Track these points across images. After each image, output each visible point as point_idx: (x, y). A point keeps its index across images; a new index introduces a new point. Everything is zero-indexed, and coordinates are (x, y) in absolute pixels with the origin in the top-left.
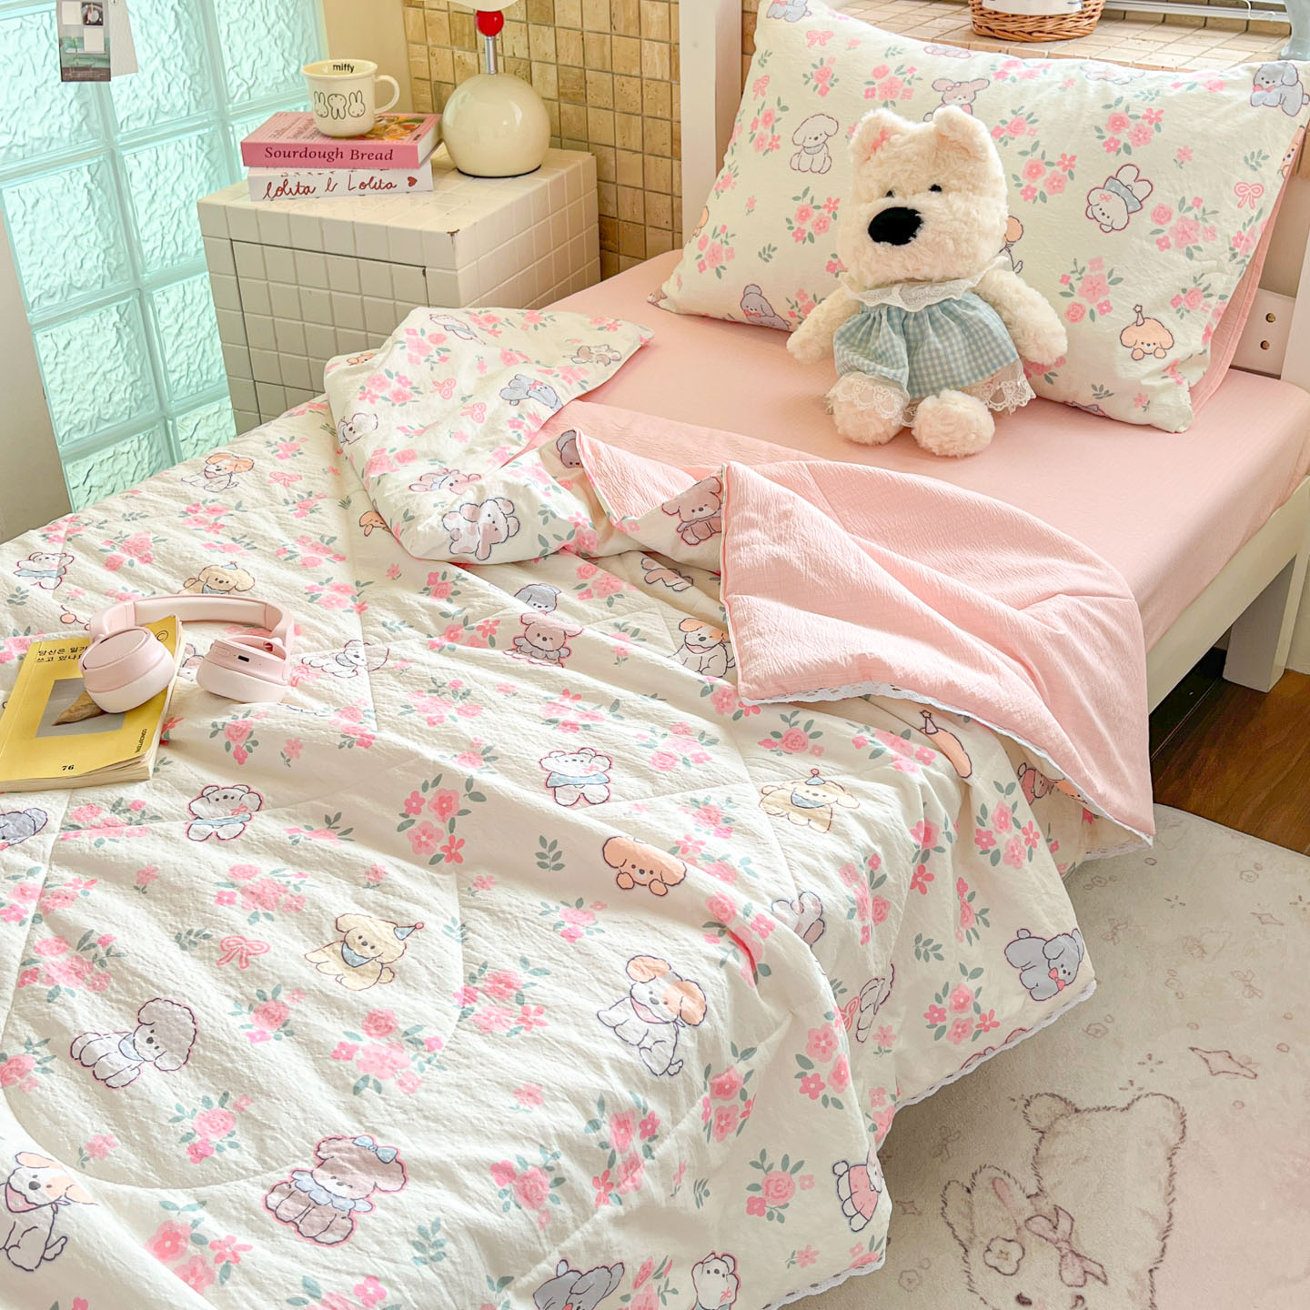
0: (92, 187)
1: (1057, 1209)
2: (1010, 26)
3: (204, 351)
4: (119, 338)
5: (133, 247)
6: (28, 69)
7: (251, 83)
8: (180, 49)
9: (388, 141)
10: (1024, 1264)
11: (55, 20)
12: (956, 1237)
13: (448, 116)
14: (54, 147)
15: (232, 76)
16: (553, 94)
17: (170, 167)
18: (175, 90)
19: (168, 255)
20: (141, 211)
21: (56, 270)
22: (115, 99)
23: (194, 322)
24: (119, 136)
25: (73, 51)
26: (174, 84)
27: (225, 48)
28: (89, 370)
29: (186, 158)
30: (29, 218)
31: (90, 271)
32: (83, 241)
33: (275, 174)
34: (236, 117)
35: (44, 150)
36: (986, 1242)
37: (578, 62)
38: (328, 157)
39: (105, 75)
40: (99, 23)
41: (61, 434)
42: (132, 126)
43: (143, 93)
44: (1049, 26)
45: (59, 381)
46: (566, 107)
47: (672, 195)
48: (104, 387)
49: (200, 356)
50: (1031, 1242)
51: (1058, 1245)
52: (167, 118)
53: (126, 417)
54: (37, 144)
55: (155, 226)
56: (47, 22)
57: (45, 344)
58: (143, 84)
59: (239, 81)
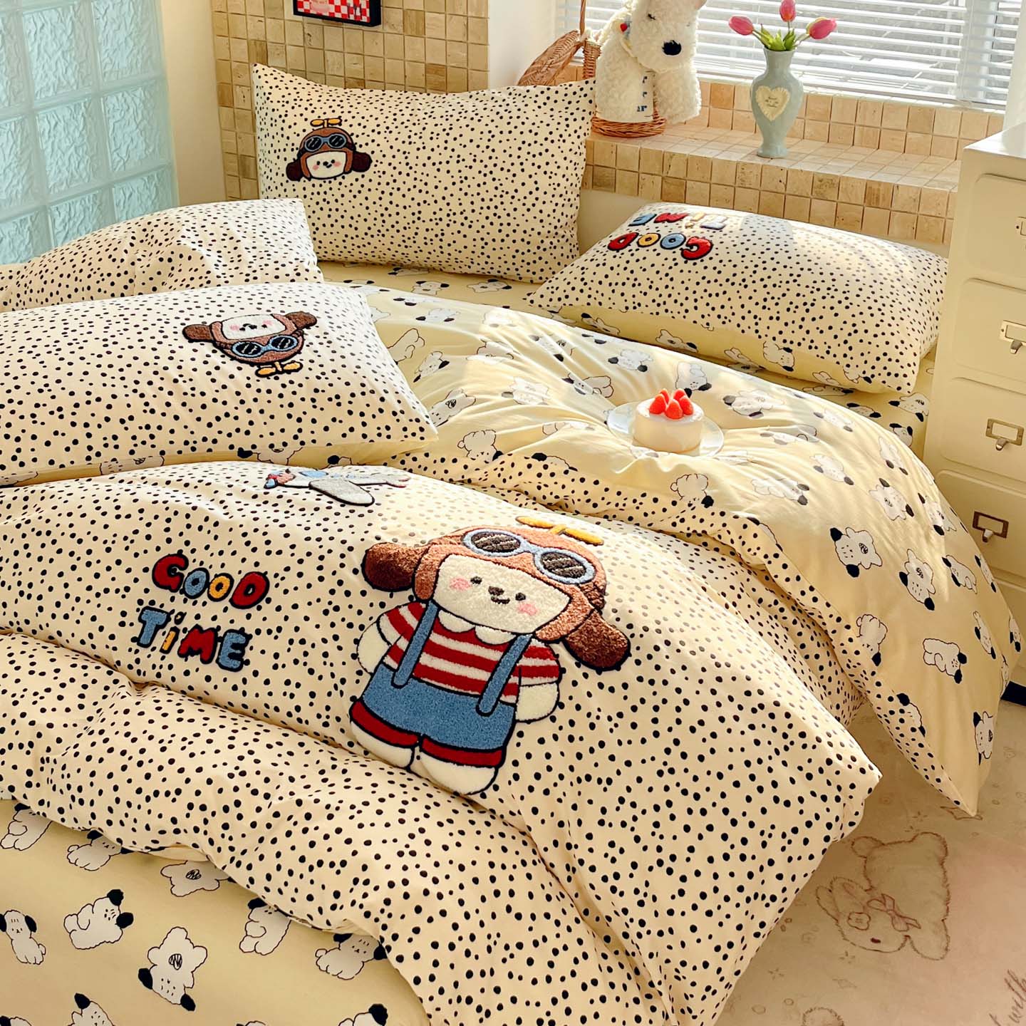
0: (33, 229)
2: (613, 129)
14: (12, 206)
15: (115, 155)
17: (77, 215)
18: (82, 166)
24: (49, 197)
26: (81, 163)
35: (7, 208)
42: (57, 191)
44: (635, 129)
52: (77, 184)
58: (64, 164)
59: (118, 159)
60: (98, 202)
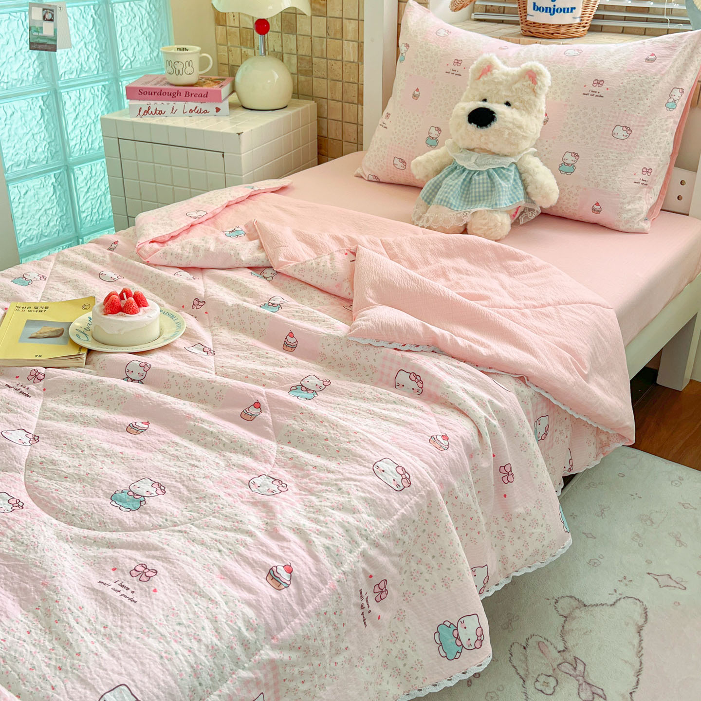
0: (44, 108)
1: (575, 658)
2: (542, 30)
3: (101, 202)
4: (55, 192)
5: (64, 143)
6: (12, 41)
7: (132, 59)
8: (95, 38)
9: (205, 88)
10: (558, 689)
11: (28, 16)
12: (518, 674)
13: (238, 78)
14: (24, 85)
15: (122, 54)
16: (295, 70)
17: (87, 100)
18: (91, 60)
19: (84, 149)
20: (70, 122)
21: (22, 152)
22: (58, 62)
23: (96, 186)
24: (60, 82)
25: (37, 34)
26: (91, 56)
27: (119, 40)
28: (38, 207)
29: (96, 97)
30: (8, 122)
31: (40, 153)
32: (37, 137)
33: (144, 104)
34: (123, 77)
35: (18, 86)
36: (536, 676)
37: (309, 53)
38: (173, 95)
39: (54, 49)
40: (51, 20)
41: (20, 242)
42: (67, 77)
43: (73, 60)
44: (562, 30)
45: (20, 212)
46: (302, 78)
47: (357, 124)
48: (45, 218)
49: (98, 204)
50: (561, 676)
51: (577, 678)
52: (86, 75)
53: (56, 235)
54: (14, 82)
55: (77, 132)
56: (23, 18)
57: (14, 192)
58: (74, 55)
59: (125, 58)
60: (106, 92)
